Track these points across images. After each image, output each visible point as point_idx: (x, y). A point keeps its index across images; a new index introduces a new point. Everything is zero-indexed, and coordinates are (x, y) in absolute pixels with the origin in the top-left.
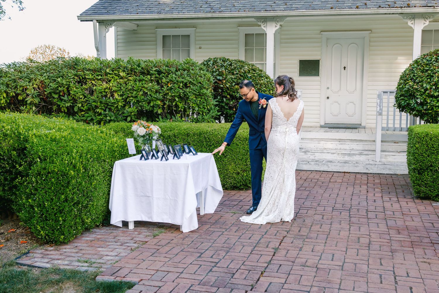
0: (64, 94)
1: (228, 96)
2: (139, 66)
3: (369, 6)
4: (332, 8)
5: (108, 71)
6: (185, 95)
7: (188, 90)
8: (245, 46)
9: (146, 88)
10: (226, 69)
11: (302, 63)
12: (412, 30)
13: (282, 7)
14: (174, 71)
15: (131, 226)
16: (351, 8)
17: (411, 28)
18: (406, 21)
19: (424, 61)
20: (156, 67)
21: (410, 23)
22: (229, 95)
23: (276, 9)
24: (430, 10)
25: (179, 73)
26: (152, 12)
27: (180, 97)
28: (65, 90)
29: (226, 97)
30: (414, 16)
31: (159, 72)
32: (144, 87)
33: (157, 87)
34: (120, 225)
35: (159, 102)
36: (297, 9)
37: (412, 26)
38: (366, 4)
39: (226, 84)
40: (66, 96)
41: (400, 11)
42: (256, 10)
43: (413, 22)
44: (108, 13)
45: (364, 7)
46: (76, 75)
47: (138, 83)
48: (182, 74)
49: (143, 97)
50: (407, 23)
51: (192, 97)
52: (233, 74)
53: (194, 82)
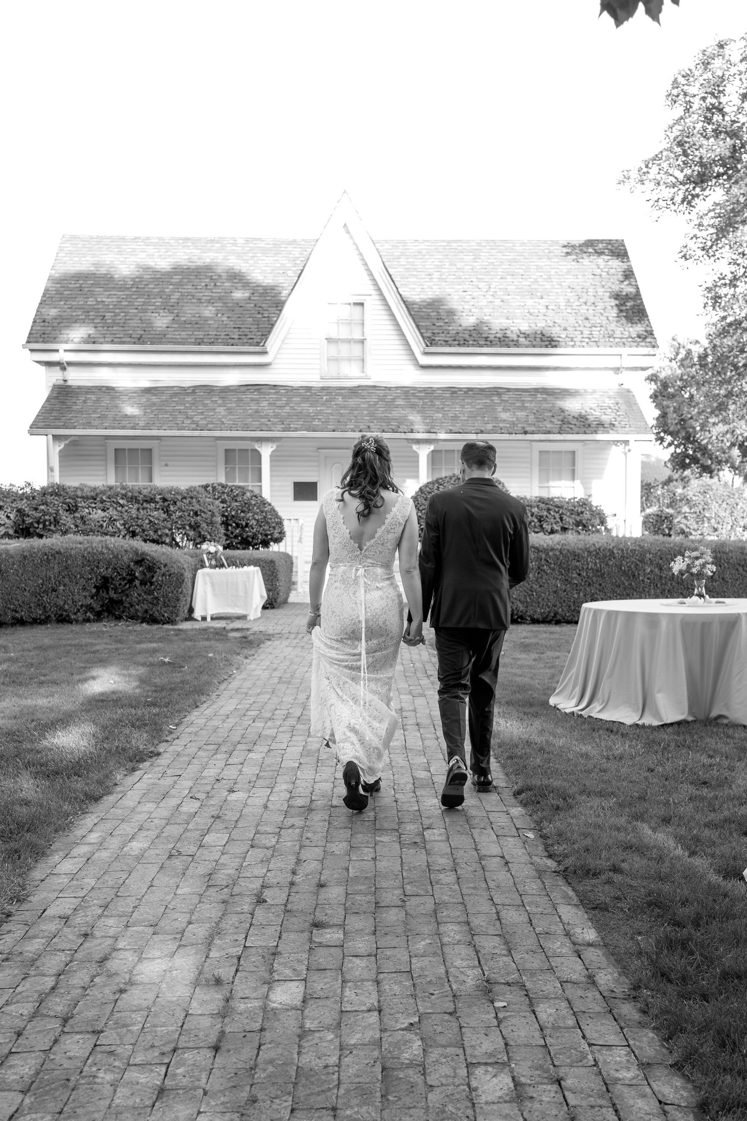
0: (51, 523)
1: (234, 525)
2: (140, 493)
3: (372, 430)
4: (334, 431)
5: (104, 498)
6: (196, 523)
7: (199, 518)
8: (226, 464)
9: (153, 517)
10: (228, 496)
11: (297, 485)
12: (417, 456)
13: (280, 427)
14: (180, 499)
15: (209, 619)
16: (354, 431)
17: (416, 452)
18: (410, 445)
19: (428, 489)
20: (160, 494)
21: (415, 447)
22: (235, 522)
23: (273, 429)
24: (433, 436)
25: (187, 501)
26: (124, 428)
27: (191, 526)
28: (52, 520)
29: (231, 525)
30: (418, 441)
31: (164, 500)
32: (150, 515)
33: (165, 516)
34: (200, 619)
35: (167, 531)
36: (296, 430)
37: (417, 450)
38: (369, 427)
39: (231, 512)
40: (52, 525)
41: (403, 436)
42: (250, 429)
43: (418, 446)
44: (65, 427)
45: (367, 430)
46: (63, 503)
47: (142, 511)
48: (190, 503)
49: (148, 526)
50: (411, 447)
51: (204, 525)
52: (236, 501)
53: (205, 510)
